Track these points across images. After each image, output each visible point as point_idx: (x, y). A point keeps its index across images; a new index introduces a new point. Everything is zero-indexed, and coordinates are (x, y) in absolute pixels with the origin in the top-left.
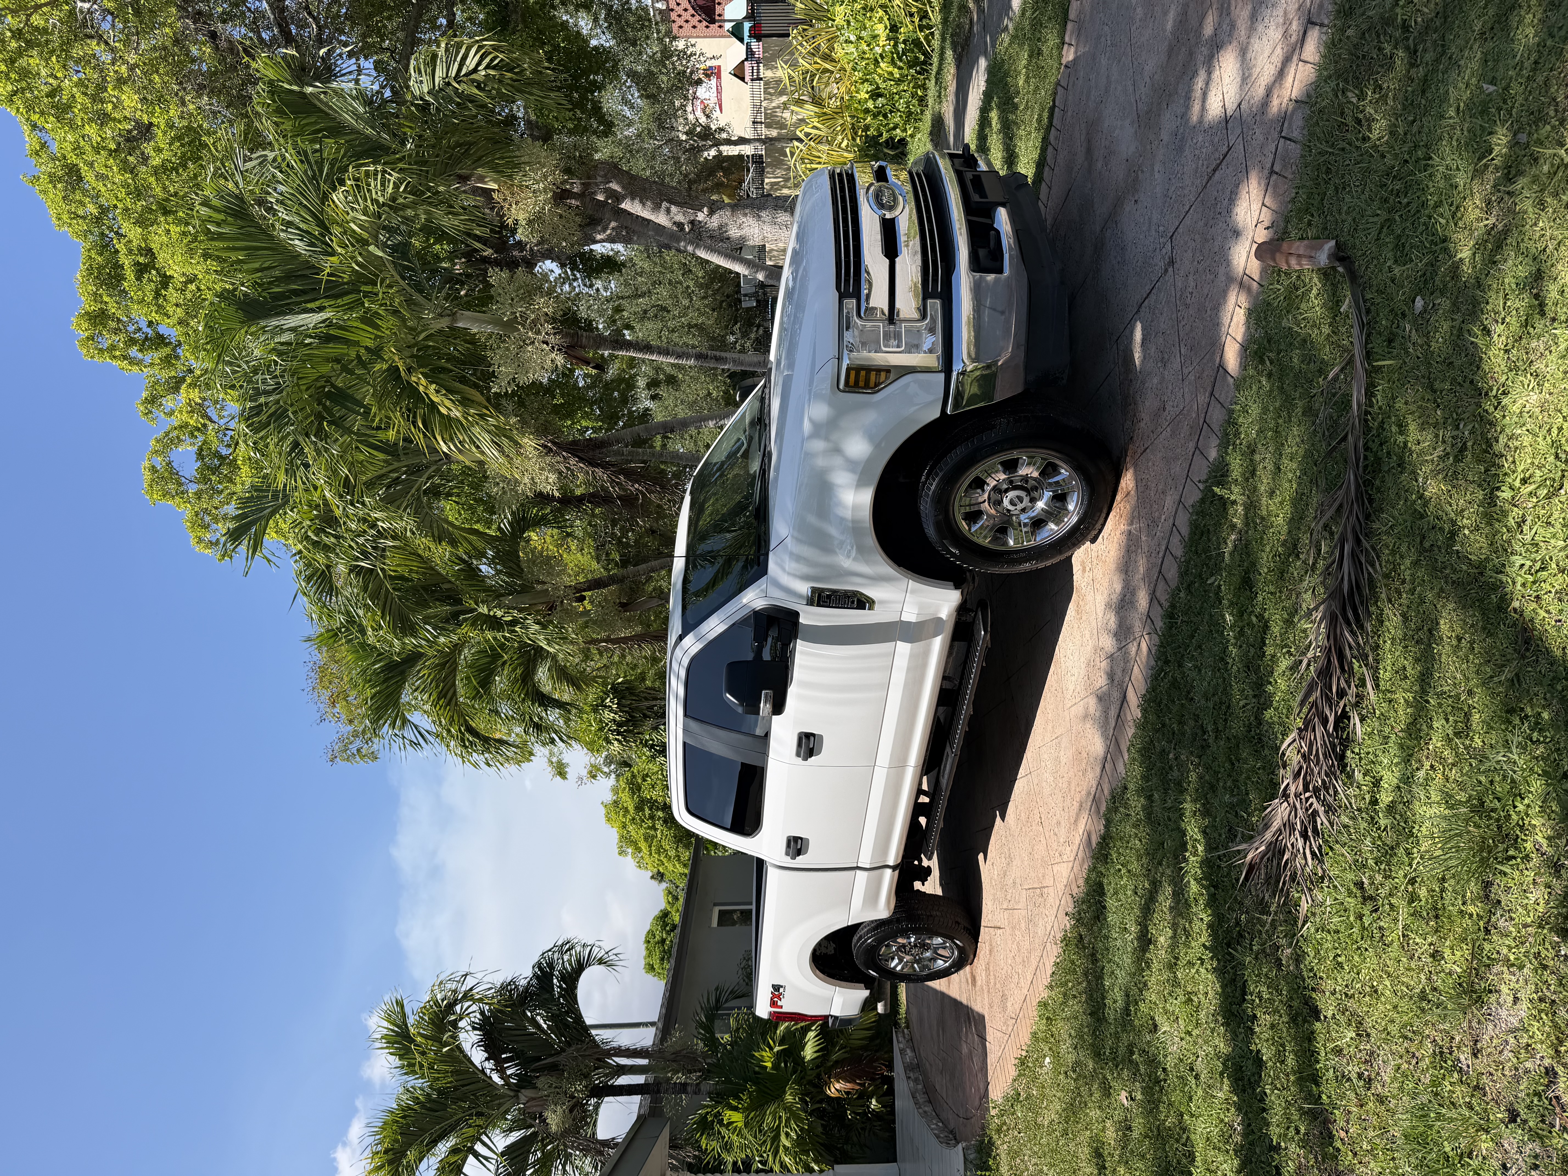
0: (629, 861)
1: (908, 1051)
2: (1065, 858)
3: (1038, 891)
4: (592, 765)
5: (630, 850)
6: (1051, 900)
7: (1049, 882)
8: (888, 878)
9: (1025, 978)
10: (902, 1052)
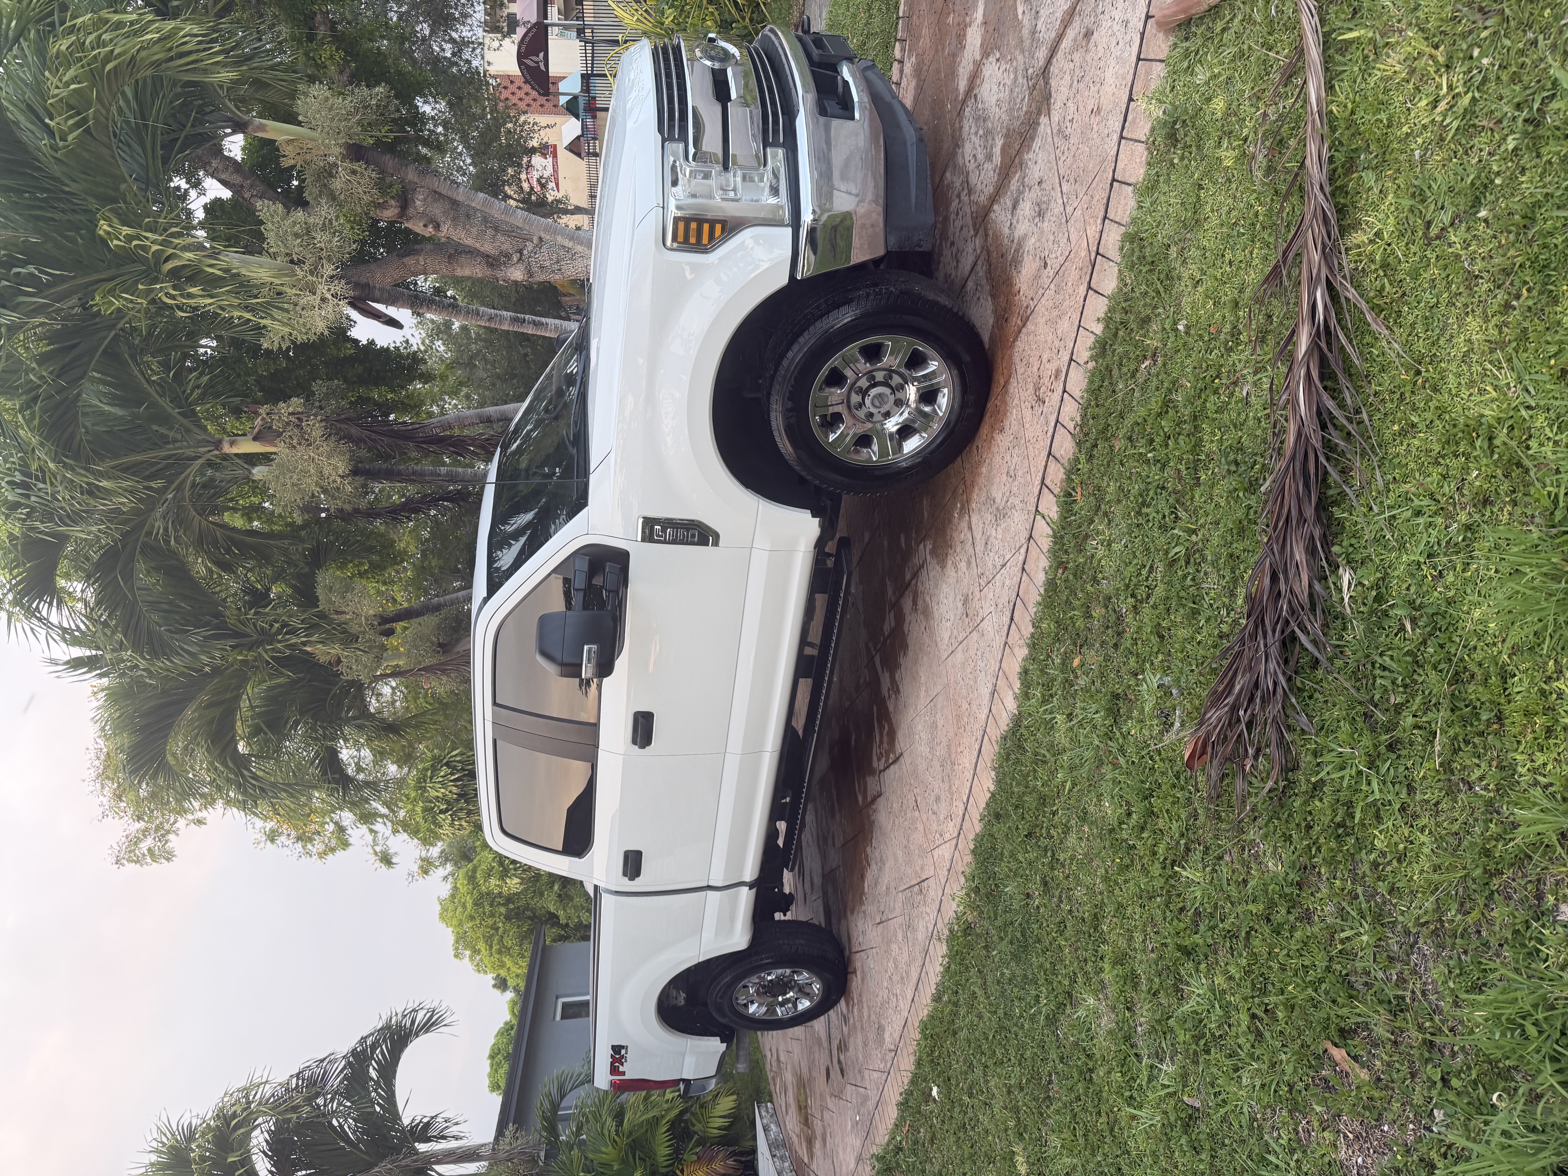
0: (466, 964)
1: (773, 1126)
2: (947, 836)
3: (916, 888)
4: (422, 860)
5: (468, 953)
6: (932, 893)
7: (929, 872)
8: (745, 897)
9: (904, 997)
10: (766, 1129)
